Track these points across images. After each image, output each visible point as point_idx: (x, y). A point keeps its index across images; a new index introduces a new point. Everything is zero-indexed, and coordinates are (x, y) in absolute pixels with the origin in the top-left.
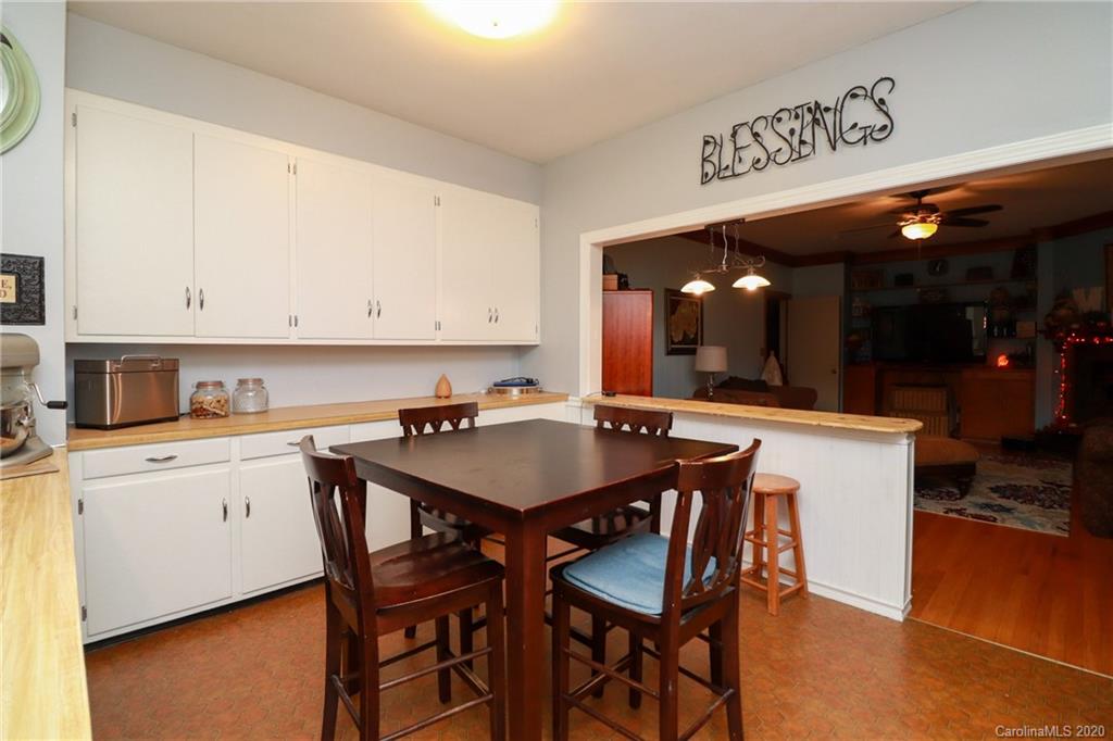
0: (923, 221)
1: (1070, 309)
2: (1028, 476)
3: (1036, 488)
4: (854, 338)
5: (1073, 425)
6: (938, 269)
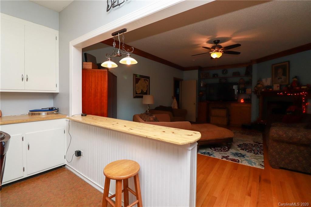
0: (217, 51)
1: (261, 85)
2: (249, 140)
3: (252, 145)
4: (201, 93)
5: (262, 121)
6: (225, 72)
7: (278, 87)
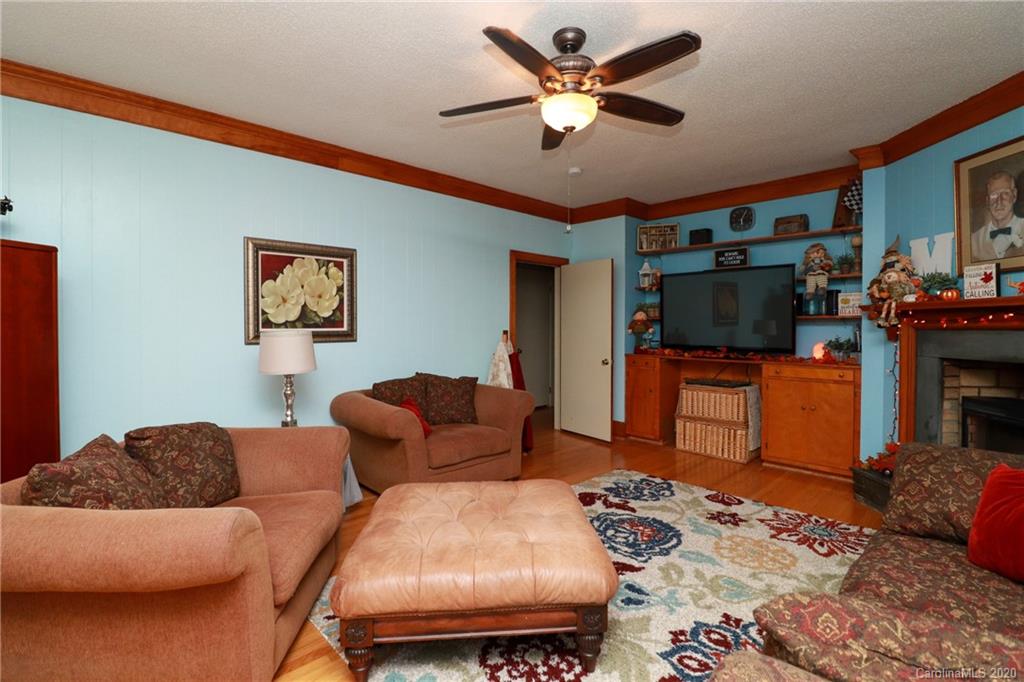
6: (742, 220)
7: (987, 278)
